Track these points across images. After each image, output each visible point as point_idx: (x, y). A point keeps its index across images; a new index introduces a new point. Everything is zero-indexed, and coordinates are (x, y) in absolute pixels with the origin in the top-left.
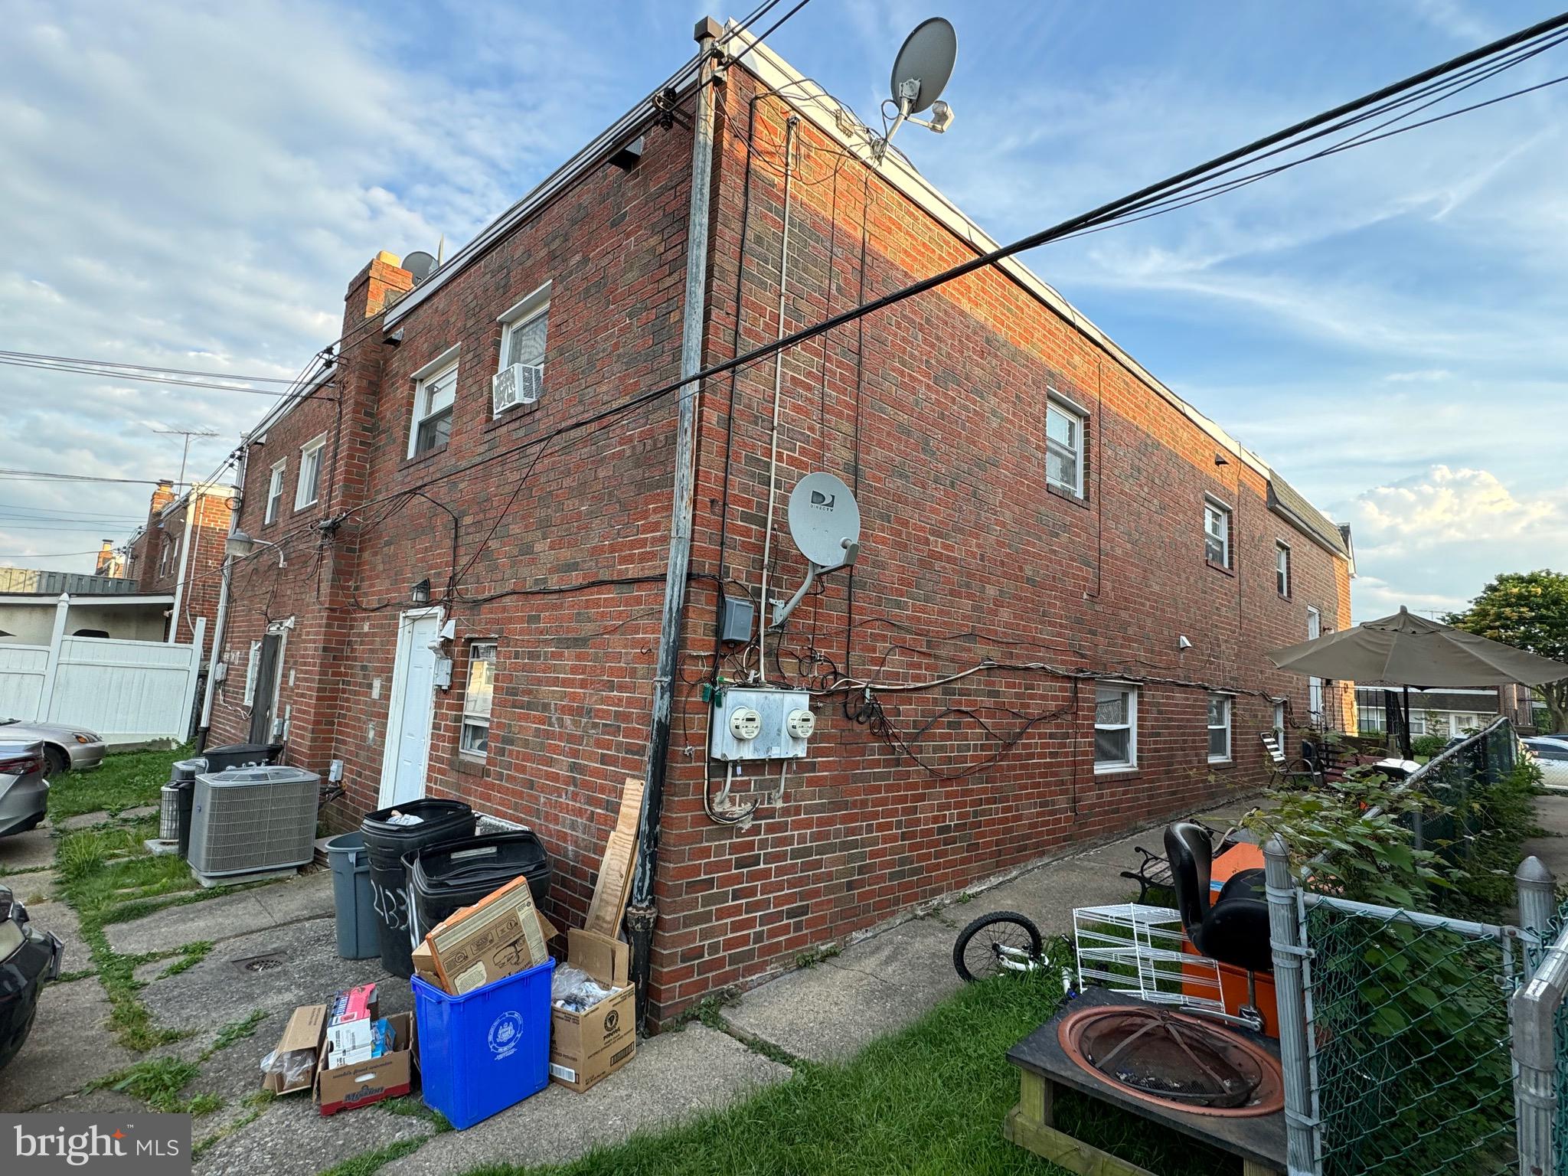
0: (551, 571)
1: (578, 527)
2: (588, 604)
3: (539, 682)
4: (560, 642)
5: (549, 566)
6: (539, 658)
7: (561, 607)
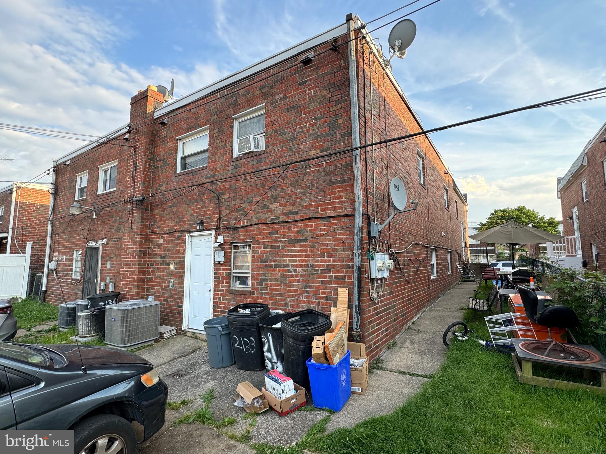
0: (281, 215)
1: (295, 198)
2: (305, 226)
3: (280, 256)
4: (290, 241)
5: (279, 213)
6: (279, 247)
7: (290, 228)
